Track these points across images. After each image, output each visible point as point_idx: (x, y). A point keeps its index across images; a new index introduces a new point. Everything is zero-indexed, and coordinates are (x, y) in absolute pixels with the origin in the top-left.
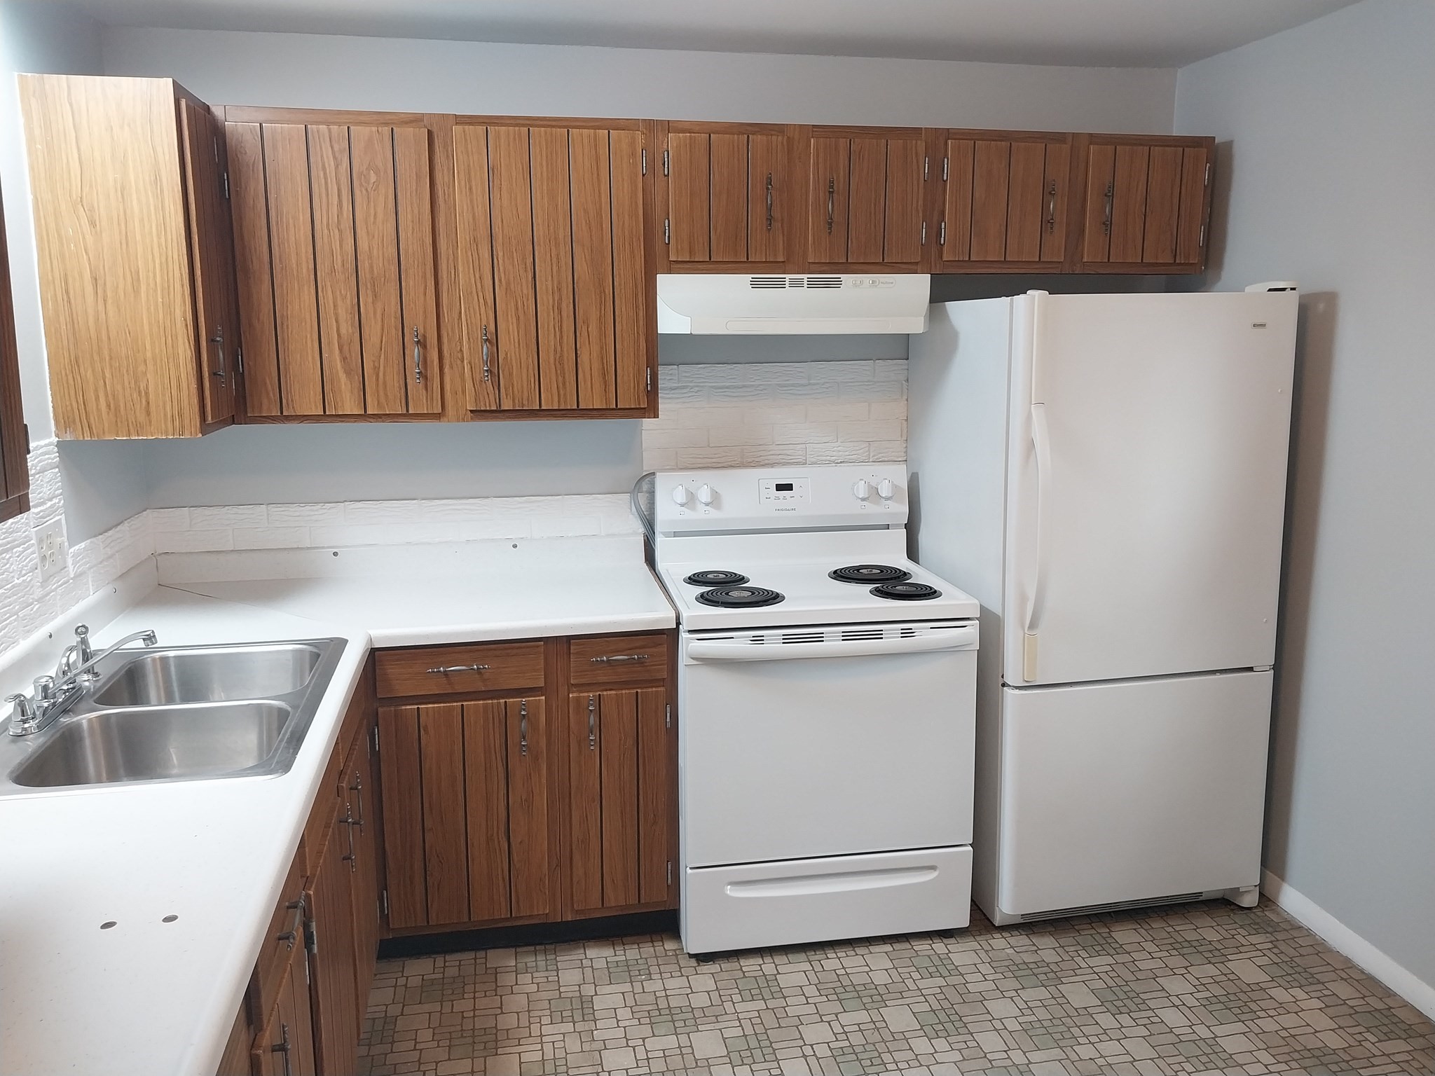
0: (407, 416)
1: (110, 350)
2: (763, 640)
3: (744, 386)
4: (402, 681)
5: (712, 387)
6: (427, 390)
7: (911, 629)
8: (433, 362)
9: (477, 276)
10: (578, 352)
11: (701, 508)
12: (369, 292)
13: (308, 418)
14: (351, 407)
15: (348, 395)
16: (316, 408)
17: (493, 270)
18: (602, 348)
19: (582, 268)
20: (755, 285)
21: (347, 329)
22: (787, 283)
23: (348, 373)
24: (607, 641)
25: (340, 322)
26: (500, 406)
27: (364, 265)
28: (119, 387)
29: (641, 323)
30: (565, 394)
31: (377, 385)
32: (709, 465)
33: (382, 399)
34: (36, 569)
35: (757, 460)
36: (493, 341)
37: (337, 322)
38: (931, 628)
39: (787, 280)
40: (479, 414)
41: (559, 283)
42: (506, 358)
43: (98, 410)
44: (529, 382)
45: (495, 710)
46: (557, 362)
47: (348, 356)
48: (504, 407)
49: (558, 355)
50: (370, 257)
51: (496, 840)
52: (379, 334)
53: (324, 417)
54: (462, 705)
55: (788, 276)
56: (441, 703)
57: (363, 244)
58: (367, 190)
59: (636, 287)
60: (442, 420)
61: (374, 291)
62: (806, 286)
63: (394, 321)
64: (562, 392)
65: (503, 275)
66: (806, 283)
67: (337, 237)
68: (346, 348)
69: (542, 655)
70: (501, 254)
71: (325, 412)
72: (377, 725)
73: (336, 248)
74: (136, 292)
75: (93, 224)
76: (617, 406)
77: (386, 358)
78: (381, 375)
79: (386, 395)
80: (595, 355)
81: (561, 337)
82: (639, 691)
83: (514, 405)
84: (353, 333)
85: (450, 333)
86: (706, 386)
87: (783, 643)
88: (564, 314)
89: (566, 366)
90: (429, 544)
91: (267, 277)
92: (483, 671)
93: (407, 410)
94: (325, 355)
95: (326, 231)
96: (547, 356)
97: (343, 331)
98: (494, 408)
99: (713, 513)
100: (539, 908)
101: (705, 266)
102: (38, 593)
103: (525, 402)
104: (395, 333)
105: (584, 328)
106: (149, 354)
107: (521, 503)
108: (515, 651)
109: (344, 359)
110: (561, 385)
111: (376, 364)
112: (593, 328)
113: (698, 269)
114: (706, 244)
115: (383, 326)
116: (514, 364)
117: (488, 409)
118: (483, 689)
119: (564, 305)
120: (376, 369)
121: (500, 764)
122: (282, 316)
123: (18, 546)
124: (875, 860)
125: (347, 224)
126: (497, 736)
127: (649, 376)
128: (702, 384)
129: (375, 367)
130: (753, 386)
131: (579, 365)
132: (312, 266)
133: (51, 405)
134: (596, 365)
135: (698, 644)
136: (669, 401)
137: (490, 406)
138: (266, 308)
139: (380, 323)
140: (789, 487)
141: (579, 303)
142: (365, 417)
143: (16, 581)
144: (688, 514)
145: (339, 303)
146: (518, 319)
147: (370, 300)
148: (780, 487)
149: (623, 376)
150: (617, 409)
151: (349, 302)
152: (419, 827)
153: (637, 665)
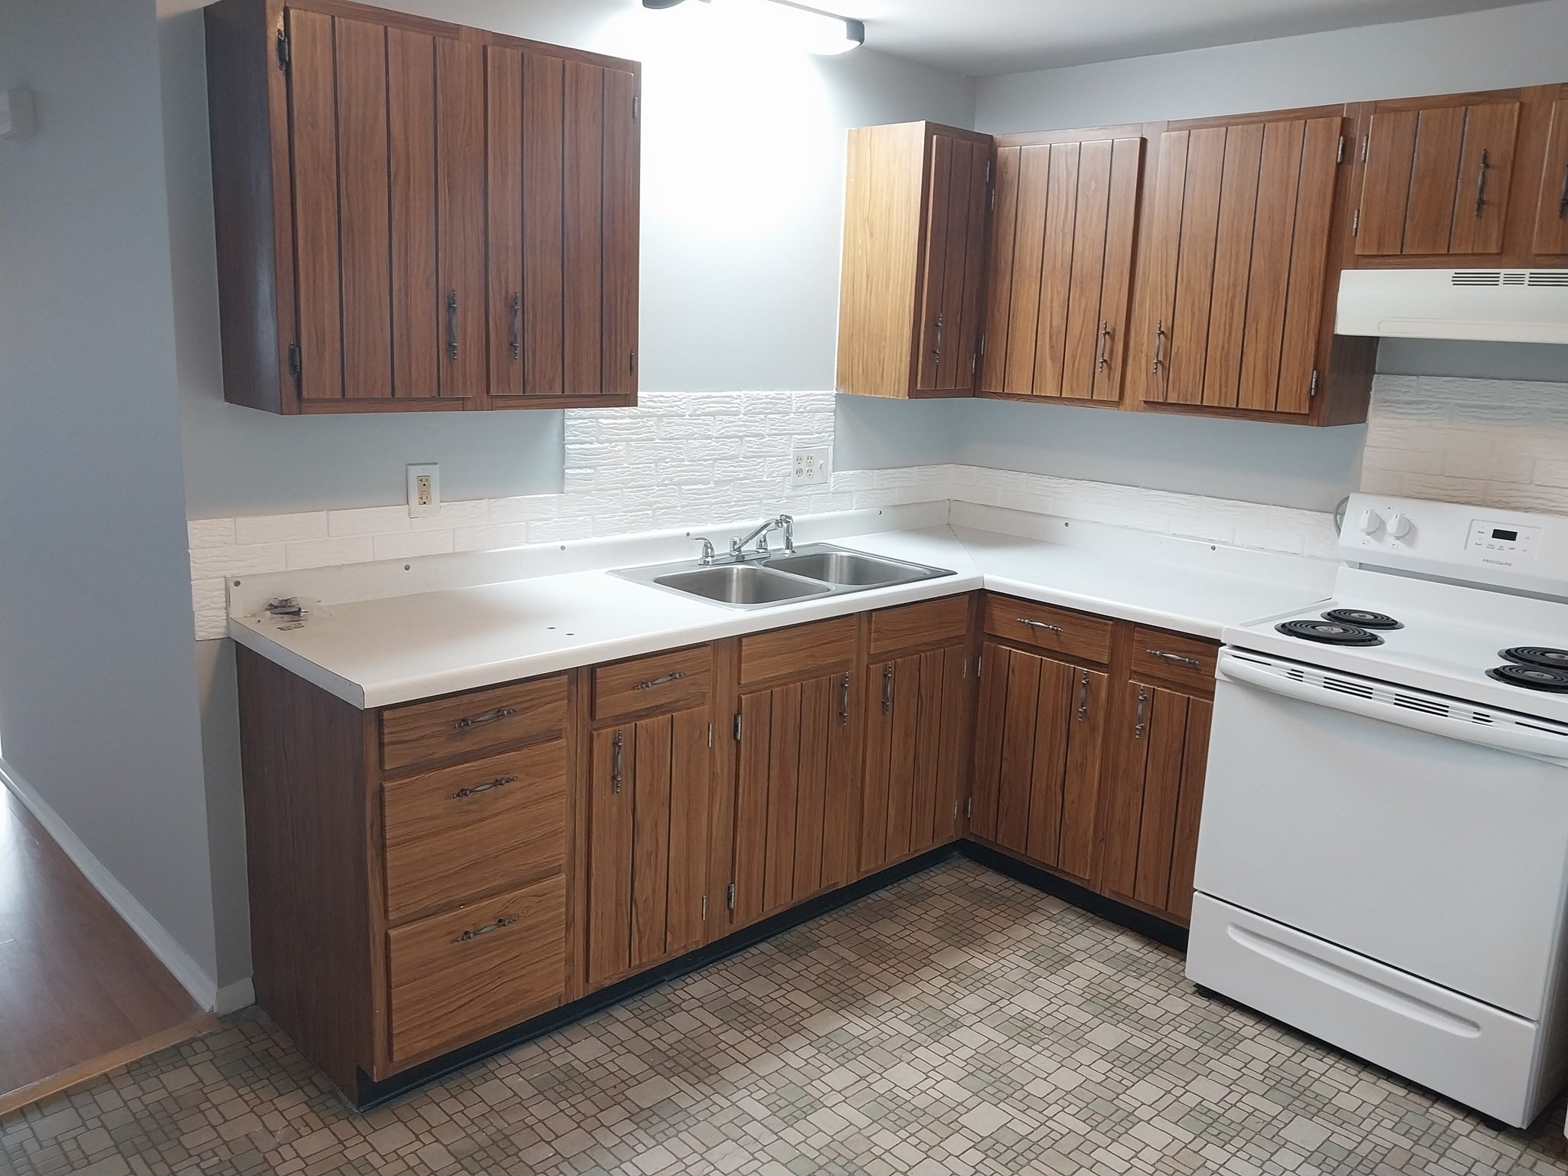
0: (1091, 402)
1: (869, 328)
2: (1302, 677)
3: (1503, 408)
4: (1003, 623)
5: (1456, 404)
6: (1109, 379)
7: (1488, 716)
8: (1117, 354)
9: (1164, 273)
10: (1245, 350)
11: (1390, 540)
12: (1078, 289)
13: (1023, 397)
14: (1051, 391)
15: (1051, 379)
16: (1027, 389)
17: (1178, 265)
18: (1268, 346)
19: (1259, 264)
20: (1457, 281)
21: (1058, 321)
22: (1501, 279)
23: (1053, 359)
24: (1167, 638)
25: (1053, 318)
26: (1166, 399)
27: (1077, 265)
28: (870, 358)
29: (1312, 323)
30: (1226, 392)
31: (1073, 372)
32: (1441, 498)
33: (1075, 387)
34: (790, 476)
35: (1504, 499)
36: (1168, 335)
37: (1051, 314)
38: (1517, 723)
39: (1502, 276)
40: (1151, 405)
41: (1235, 279)
42: (1177, 353)
43: (858, 373)
44: (1194, 377)
45: (1066, 671)
46: (1223, 358)
47: (1055, 345)
48: (1170, 401)
49: (1225, 351)
50: (1083, 257)
51: (1053, 789)
52: (1080, 327)
53: (1031, 397)
54: (1042, 659)
55: (1503, 271)
56: (1027, 652)
57: (1078, 247)
58: (1087, 197)
59: (1313, 283)
60: (1120, 407)
61: (1082, 288)
62: (1526, 282)
63: (1093, 316)
64: (1224, 390)
65: (1185, 273)
66: (1527, 279)
67: (1061, 238)
68: (1054, 337)
69: (1109, 634)
70: (1186, 252)
71: (1032, 393)
72: (982, 655)
73: (1058, 246)
74: (887, 285)
75: (872, 235)
76: (1276, 408)
77: (1083, 348)
78: (1077, 362)
79: (1078, 381)
80: (1260, 354)
81: (1230, 334)
82: (1191, 697)
83: (1178, 400)
84: (1062, 325)
85: (1138, 327)
86: (1450, 403)
87: (1325, 687)
88: (1236, 311)
89: (1231, 363)
90: (1141, 530)
91: (1008, 276)
92: (1060, 633)
93: (1092, 397)
94: (1039, 344)
95: (1053, 235)
96: (1214, 353)
97: (1055, 323)
98: (1161, 400)
99: (1402, 549)
100: (1081, 872)
101: (1397, 260)
102: (788, 492)
103: (1189, 397)
104: (1093, 326)
105: (1254, 326)
106: (888, 334)
107: (1229, 506)
108: (1087, 623)
109: (1052, 347)
110: (1223, 383)
111: (1075, 354)
112: (1262, 326)
113: (1389, 264)
114: (1399, 237)
115: (1084, 318)
116: (1184, 360)
117: (1156, 400)
118: (1058, 650)
119: (1237, 302)
120: (1074, 357)
121: (1064, 723)
122: (1014, 308)
123: (774, 457)
124: (1384, 972)
125: (1069, 228)
126: (1065, 696)
127: (1314, 380)
128: (1446, 401)
129: (1073, 356)
130: (1513, 408)
131: (1244, 365)
132: (1040, 266)
133: (836, 367)
134: (1260, 365)
135: (1231, 661)
136: (1400, 416)
137: (1158, 398)
138: (1005, 302)
139: (1082, 317)
140: (1511, 536)
141: (1251, 300)
142: (1060, 399)
143: (765, 479)
144: (1373, 544)
145: (1055, 297)
146: (1193, 314)
147: (1078, 295)
148: (1498, 534)
149: (1286, 378)
150: (1276, 412)
151: (1062, 296)
152: (999, 753)
153: (1191, 670)
